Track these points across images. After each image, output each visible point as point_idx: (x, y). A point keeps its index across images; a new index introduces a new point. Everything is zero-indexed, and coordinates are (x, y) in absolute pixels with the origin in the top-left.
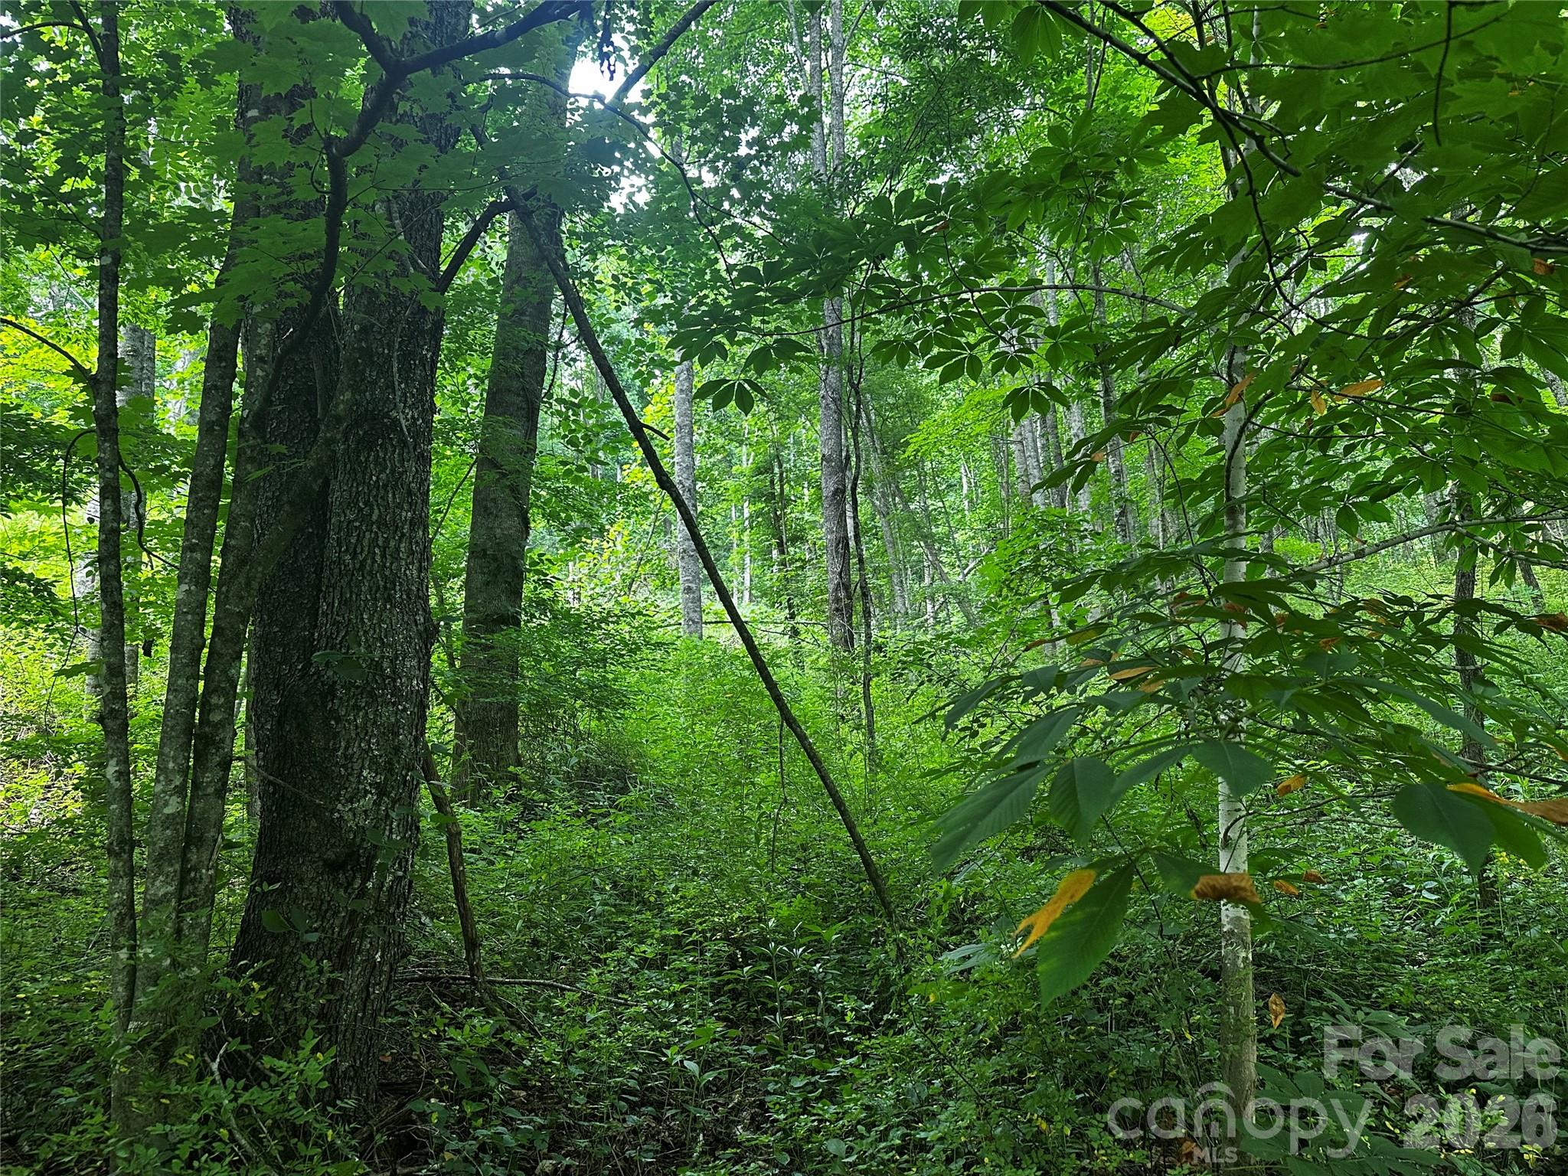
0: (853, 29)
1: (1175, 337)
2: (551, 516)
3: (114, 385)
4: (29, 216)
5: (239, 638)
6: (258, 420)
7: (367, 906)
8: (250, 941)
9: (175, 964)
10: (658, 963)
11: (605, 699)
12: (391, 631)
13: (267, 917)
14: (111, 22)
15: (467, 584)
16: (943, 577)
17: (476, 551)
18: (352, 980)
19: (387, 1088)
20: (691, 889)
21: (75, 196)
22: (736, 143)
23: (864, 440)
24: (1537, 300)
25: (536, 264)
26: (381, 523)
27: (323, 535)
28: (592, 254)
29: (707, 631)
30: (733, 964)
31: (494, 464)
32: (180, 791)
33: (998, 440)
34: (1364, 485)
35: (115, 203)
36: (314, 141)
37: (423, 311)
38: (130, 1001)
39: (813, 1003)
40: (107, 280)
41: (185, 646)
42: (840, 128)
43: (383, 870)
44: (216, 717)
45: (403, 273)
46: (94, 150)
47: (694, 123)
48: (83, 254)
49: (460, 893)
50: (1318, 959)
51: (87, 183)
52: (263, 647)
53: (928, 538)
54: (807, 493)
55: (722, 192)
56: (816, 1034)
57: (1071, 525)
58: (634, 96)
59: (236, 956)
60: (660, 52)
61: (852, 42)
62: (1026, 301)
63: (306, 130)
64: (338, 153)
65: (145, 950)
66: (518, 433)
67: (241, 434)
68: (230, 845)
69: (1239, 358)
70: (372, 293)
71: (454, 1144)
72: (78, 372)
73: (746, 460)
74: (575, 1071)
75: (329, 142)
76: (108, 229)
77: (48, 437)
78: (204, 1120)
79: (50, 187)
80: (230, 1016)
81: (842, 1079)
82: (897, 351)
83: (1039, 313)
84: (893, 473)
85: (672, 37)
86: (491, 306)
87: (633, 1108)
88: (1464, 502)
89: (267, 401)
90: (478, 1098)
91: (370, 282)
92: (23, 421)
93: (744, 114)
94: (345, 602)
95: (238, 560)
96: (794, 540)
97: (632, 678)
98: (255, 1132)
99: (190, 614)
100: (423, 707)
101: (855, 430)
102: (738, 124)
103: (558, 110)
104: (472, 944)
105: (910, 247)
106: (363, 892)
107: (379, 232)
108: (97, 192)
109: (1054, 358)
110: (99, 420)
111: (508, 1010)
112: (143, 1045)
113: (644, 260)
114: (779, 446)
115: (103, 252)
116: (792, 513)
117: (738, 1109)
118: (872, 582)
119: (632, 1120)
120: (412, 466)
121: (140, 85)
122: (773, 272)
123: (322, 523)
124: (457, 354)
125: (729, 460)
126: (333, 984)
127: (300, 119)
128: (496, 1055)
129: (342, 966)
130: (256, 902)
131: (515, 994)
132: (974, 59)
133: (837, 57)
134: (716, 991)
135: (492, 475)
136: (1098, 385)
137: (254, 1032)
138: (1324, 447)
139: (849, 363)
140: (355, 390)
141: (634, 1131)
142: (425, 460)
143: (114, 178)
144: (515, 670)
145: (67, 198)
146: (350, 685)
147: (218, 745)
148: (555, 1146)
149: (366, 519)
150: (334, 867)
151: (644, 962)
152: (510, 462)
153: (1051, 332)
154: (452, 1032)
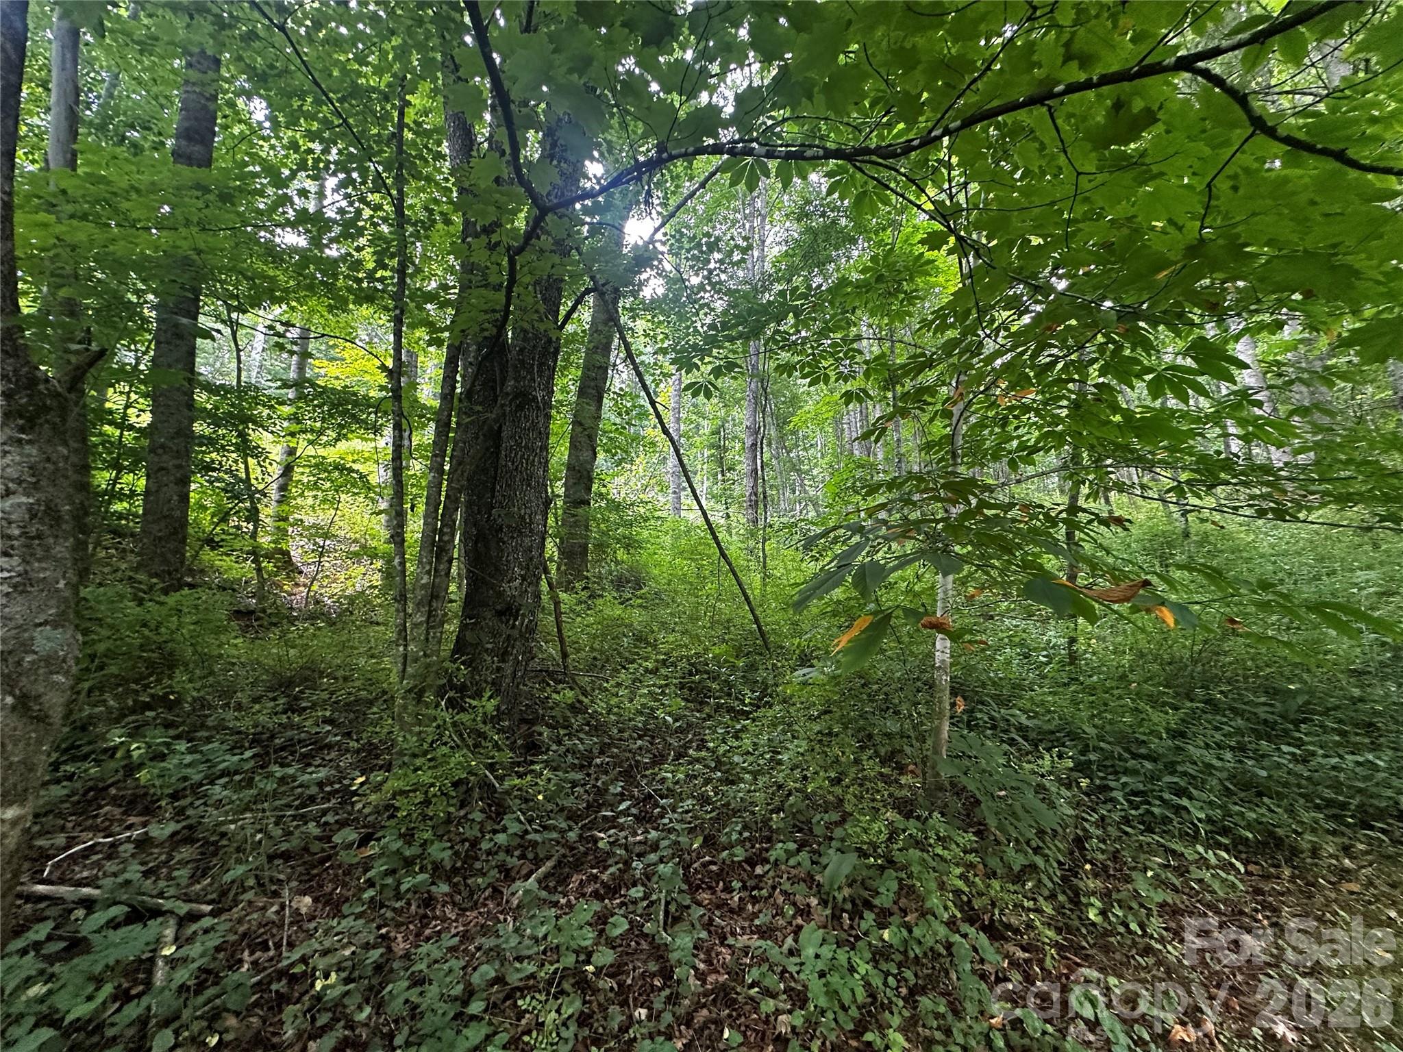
0: (771, 207)
1: (930, 364)
2: (606, 451)
3: (400, 374)
4: (361, 289)
5: (457, 500)
6: (468, 394)
7: (516, 633)
8: (461, 646)
9: (425, 655)
10: (655, 672)
11: (631, 544)
12: (530, 501)
13: (469, 636)
14: (400, 192)
15: (565, 484)
16: (806, 492)
17: (570, 467)
18: (508, 668)
19: (524, 721)
20: (671, 638)
21: (382, 279)
22: (709, 262)
23: (769, 419)
24: (1119, 347)
25: (605, 323)
26: (526, 447)
27: (498, 453)
28: (633, 318)
29: (683, 513)
30: (691, 674)
31: (581, 424)
32: (429, 572)
33: (837, 421)
34: (1022, 446)
35: (402, 283)
36: (501, 249)
37: (550, 341)
38: (404, 670)
39: (729, 695)
40: (398, 321)
41: (432, 503)
42: (762, 258)
43: (524, 616)
44: (446, 538)
45: (541, 320)
46: (392, 256)
47: (688, 251)
48: (386, 309)
49: (559, 631)
50: (984, 685)
51: (388, 274)
52: (469, 504)
53: (799, 471)
54: (738, 446)
55: (701, 287)
56: (730, 710)
57: (872, 466)
58: (659, 236)
59: (454, 652)
60: (672, 215)
61: (771, 213)
62: (855, 346)
63: (497, 244)
64: (513, 253)
65: (411, 647)
66: (593, 408)
67: (460, 400)
68: (451, 601)
69: (962, 378)
70: (525, 331)
71: (554, 747)
72: (383, 367)
73: (707, 427)
74: (613, 717)
75: (509, 249)
76: (398, 297)
77: (366, 402)
78: (438, 727)
79: (371, 276)
80: (451, 681)
81: (741, 730)
82: (787, 369)
83: (860, 352)
84: (782, 438)
85: (678, 208)
86: (582, 343)
87: (640, 737)
88: (1076, 458)
89: (473, 385)
90: (566, 728)
91: (526, 326)
92: (355, 394)
93: (713, 247)
94: (508, 485)
95: (457, 463)
96: (729, 469)
97: (645, 534)
98: (461, 735)
99: (435, 487)
100: (544, 539)
101: (764, 412)
102: (711, 251)
103: (619, 244)
104: (565, 655)
105: (796, 316)
106: (514, 626)
107: (530, 300)
108: (392, 278)
109: (867, 375)
110: (392, 390)
111: (581, 688)
112: (410, 691)
113: (660, 322)
114: (724, 421)
115: (396, 307)
116: (729, 456)
117: (691, 741)
118: (769, 492)
119: (639, 742)
120: (542, 420)
121: (414, 225)
122: (725, 325)
123: (498, 447)
124: (565, 368)
125: (698, 427)
126: (499, 669)
127: (495, 238)
128: (576, 708)
129: (504, 661)
130: (463, 628)
131: (584, 681)
132: (834, 222)
133: (763, 221)
134: (682, 687)
135: (579, 429)
136: (890, 395)
137: (462, 689)
138: (1004, 426)
139: (763, 379)
140: (515, 379)
141: (640, 748)
142: (548, 417)
143: (401, 271)
144: (587, 528)
145: (379, 280)
146: (509, 526)
147: (447, 551)
148: (602, 752)
149: (519, 445)
150: (500, 614)
151: (647, 670)
152: (588, 423)
153: (866, 362)
154: (555, 696)
